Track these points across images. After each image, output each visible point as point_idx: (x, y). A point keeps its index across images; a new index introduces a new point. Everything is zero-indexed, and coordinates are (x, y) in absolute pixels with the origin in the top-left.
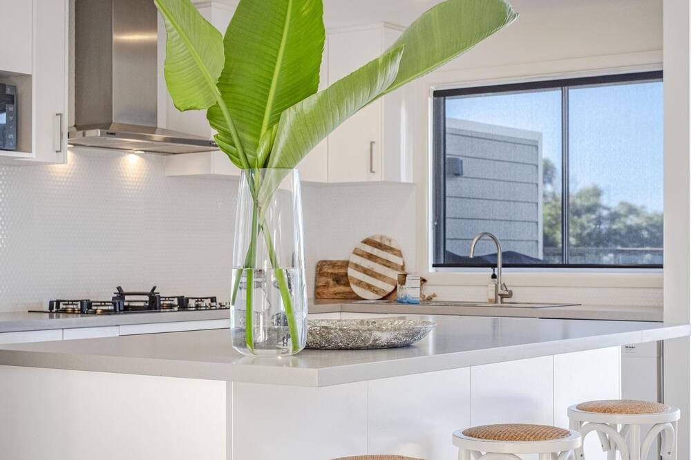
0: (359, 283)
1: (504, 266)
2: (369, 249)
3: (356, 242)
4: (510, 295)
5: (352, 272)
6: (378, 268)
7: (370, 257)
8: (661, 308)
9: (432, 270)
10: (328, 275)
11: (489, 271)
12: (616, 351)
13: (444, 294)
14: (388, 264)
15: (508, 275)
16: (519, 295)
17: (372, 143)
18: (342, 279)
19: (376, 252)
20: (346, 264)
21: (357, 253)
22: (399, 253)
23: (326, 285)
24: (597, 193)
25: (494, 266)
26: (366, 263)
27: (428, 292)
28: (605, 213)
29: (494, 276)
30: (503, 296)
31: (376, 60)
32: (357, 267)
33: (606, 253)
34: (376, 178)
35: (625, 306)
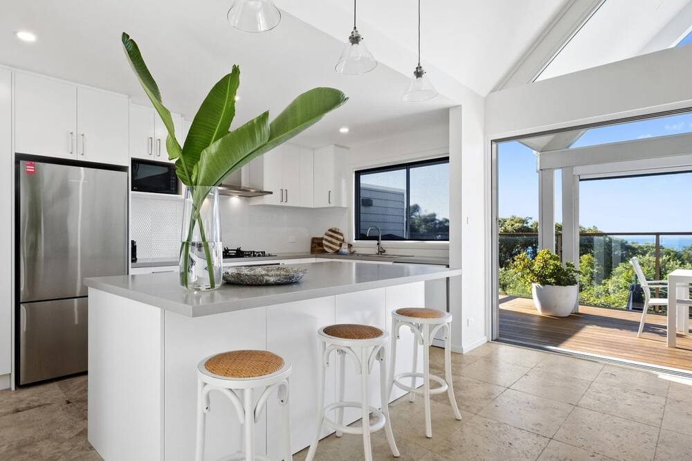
0: (327, 246)
1: (382, 240)
2: (330, 233)
3: (326, 230)
4: (384, 251)
5: (324, 242)
6: (334, 240)
7: (331, 236)
8: (448, 258)
9: (355, 241)
10: (316, 243)
11: (376, 242)
12: (422, 283)
13: (359, 251)
14: (337, 239)
15: (384, 243)
16: (389, 252)
17: (330, 192)
18: (321, 245)
19: (333, 234)
20: (322, 239)
21: (326, 234)
22: (342, 235)
23: (315, 247)
24: (434, 215)
25: (378, 240)
26: (330, 239)
27: (353, 250)
28: (437, 222)
29: (378, 244)
30: (381, 252)
31: (253, 121)
32: (326, 240)
33: (438, 235)
34: (331, 205)
35: (434, 257)
